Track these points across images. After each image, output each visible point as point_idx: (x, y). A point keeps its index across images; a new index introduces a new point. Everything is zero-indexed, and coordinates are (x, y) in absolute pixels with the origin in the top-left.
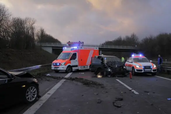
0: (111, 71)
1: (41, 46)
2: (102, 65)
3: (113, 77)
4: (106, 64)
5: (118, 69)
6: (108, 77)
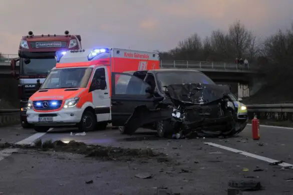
0: (181, 117)
2: (152, 99)
3: (190, 138)
4: (163, 95)
5: (207, 111)
6: (175, 138)
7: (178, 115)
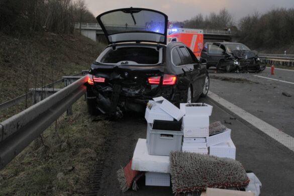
1: (81, 29)
2: (225, 56)
3: (243, 73)
4: (230, 54)
5: (249, 61)
6: (237, 73)
7: (237, 63)
